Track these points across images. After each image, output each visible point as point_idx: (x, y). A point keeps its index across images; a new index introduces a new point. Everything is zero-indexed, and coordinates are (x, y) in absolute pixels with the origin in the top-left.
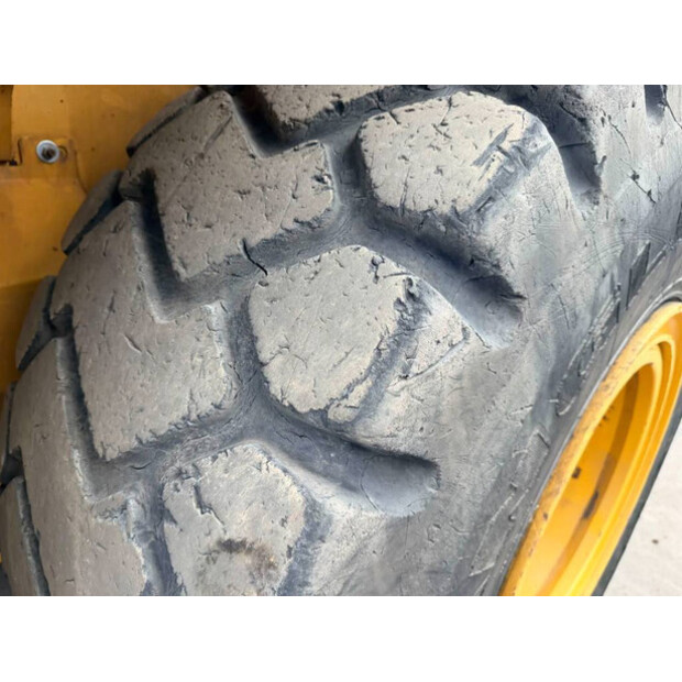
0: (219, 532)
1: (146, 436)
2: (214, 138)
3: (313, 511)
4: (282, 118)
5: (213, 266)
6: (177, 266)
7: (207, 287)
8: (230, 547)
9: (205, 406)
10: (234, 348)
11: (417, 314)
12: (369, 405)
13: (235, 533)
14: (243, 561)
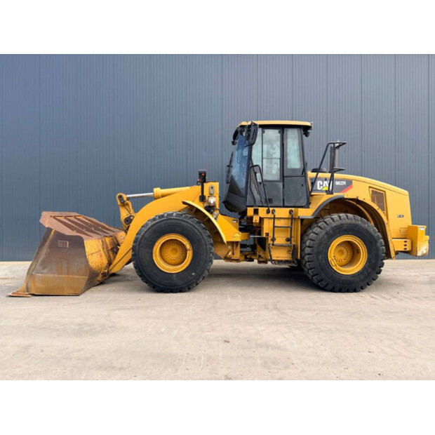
1: (308, 234)
5: (312, 228)
8: (311, 236)
10: (312, 231)
12: (316, 232)
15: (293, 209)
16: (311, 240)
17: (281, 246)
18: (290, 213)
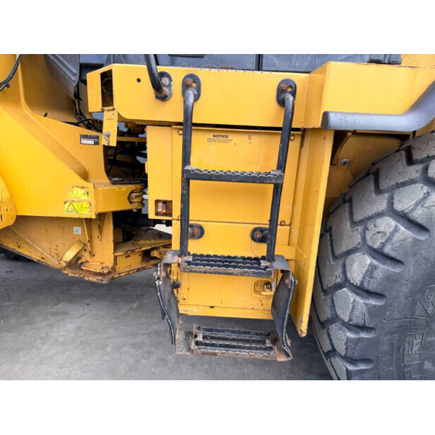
0: (377, 230)
1: (366, 216)
2: (397, 162)
3: (396, 227)
4: (414, 159)
5: (389, 187)
6: (380, 187)
7: (386, 191)
8: (379, 232)
9: (380, 210)
10: (389, 202)
11: (428, 196)
12: (413, 210)
13: (380, 230)
14: (381, 234)
15: (298, 78)
16: (379, 254)
17: (226, 264)
18: (281, 102)
